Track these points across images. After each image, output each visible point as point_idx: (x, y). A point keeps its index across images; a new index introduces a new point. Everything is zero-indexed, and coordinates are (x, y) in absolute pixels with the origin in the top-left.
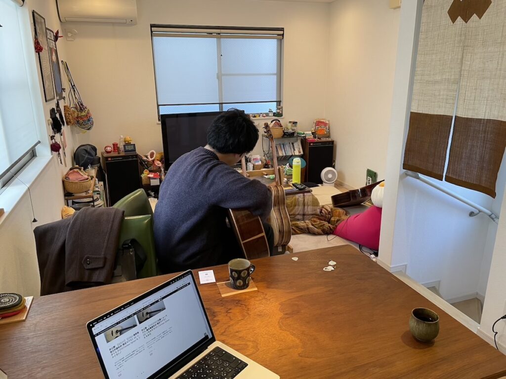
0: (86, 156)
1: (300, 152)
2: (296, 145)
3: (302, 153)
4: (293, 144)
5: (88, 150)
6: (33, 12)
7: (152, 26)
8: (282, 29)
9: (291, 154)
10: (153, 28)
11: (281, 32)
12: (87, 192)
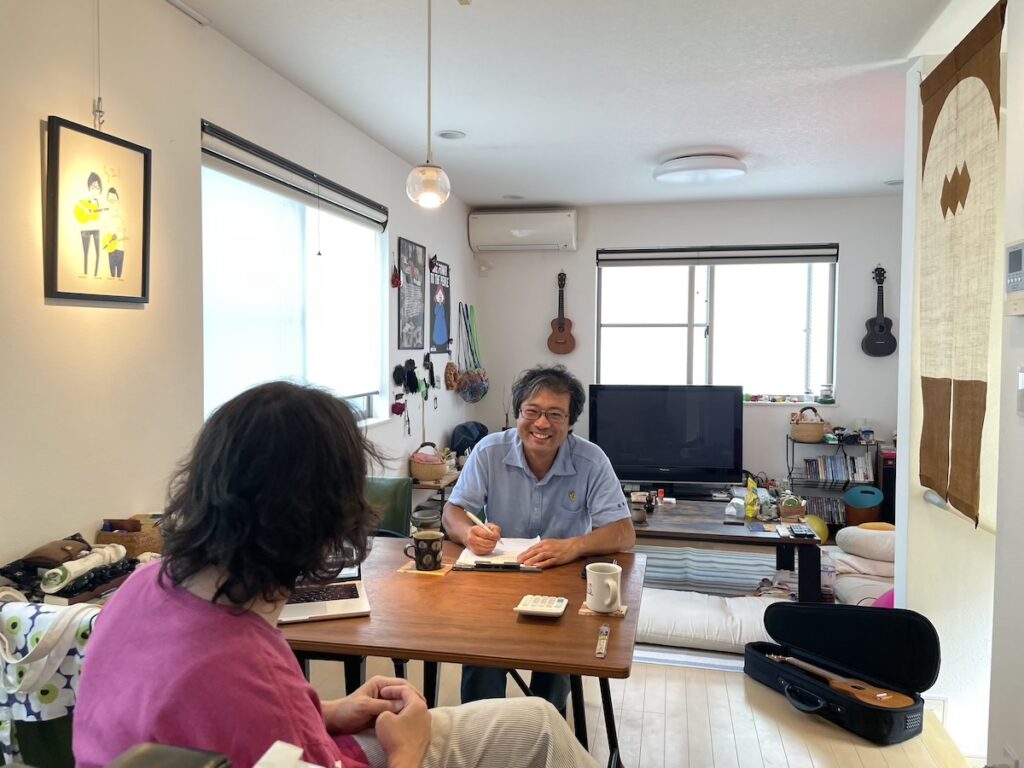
0: (464, 436)
1: (866, 477)
2: (859, 462)
3: (871, 479)
4: (853, 459)
5: (469, 427)
6: (400, 239)
7: (599, 252)
8: (836, 246)
9: (845, 479)
10: (601, 256)
11: (834, 251)
12: (437, 481)
